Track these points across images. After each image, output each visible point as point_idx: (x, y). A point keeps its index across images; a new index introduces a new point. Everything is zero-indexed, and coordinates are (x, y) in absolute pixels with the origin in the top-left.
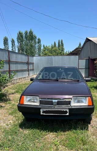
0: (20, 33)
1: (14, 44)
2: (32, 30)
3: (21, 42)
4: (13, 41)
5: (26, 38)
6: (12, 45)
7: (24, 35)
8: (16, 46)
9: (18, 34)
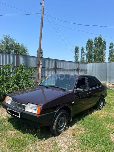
0: (89, 41)
1: (84, 52)
2: (101, 36)
3: (89, 49)
4: (83, 49)
5: (95, 44)
6: (82, 52)
7: (94, 42)
8: (85, 53)
9: (87, 42)
